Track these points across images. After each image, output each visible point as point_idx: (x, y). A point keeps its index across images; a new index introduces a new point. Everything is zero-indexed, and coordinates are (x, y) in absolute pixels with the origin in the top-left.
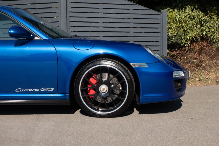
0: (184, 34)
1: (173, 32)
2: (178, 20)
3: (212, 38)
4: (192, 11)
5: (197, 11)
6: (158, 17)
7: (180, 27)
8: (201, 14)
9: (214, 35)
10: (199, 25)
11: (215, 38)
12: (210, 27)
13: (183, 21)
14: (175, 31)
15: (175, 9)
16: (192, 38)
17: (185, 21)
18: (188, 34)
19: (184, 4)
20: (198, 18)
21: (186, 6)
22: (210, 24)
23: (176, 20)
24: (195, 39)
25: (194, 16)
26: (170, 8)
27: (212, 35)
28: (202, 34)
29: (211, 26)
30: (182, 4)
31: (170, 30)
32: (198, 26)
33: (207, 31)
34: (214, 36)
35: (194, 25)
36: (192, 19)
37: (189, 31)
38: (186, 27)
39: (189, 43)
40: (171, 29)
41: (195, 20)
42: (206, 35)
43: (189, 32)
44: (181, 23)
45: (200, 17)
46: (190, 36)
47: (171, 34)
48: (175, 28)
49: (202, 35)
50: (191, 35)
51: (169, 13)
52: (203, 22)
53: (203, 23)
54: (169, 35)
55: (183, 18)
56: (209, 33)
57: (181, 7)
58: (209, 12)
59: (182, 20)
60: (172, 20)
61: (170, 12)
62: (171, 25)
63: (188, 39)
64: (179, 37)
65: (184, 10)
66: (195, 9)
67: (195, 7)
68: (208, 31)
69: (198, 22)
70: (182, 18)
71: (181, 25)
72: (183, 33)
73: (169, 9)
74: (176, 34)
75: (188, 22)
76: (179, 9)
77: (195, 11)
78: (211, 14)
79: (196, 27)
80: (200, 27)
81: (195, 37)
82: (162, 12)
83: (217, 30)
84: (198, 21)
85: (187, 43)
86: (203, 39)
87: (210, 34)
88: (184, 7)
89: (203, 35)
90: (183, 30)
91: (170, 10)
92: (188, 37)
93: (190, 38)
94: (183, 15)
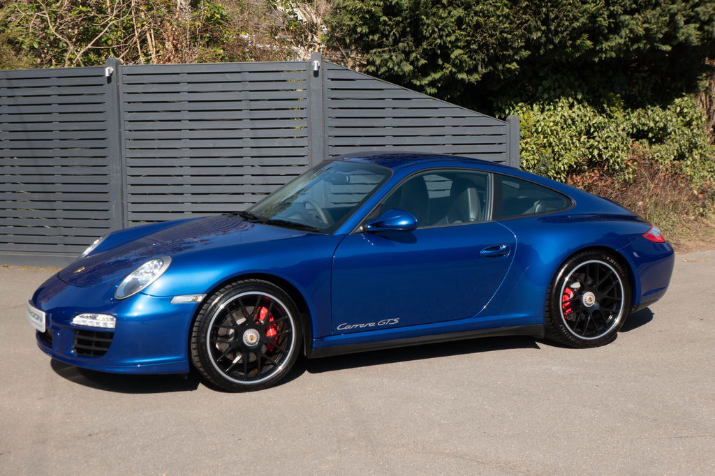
0: (552, 160)
1: (531, 157)
2: (540, 130)
3: (611, 162)
4: (571, 106)
5: (581, 107)
6: (501, 130)
7: (545, 144)
8: (589, 112)
9: (616, 155)
10: (585, 137)
11: (618, 163)
12: (608, 140)
13: (550, 133)
14: (534, 154)
15: (534, 105)
16: (570, 166)
17: (555, 132)
18: (561, 159)
19: (553, 93)
20: (582, 121)
21: (557, 100)
22: (607, 132)
23: (537, 130)
24: (575, 166)
25: (573, 120)
26: (525, 102)
27: (612, 156)
28: (591, 153)
29: (608, 137)
30: (549, 93)
31: (524, 153)
32: (583, 138)
33: (601, 147)
34: (618, 157)
35: (574, 138)
36: (569, 125)
37: (563, 152)
38: (558, 146)
39: (562, 178)
40: (527, 150)
41: (576, 127)
42: (600, 155)
43: (562, 156)
44: (546, 137)
45: (588, 119)
46: (566, 164)
47: (527, 161)
48: (535, 148)
49: (590, 157)
50: (568, 159)
51: (522, 115)
52: (592, 130)
53: (594, 132)
54: (522, 163)
55: (552, 127)
56: (606, 151)
57: (546, 100)
58: (605, 106)
59: (549, 130)
60: (528, 131)
61: (523, 113)
62: (526, 143)
63: (562, 169)
64: (542, 168)
65: (552, 108)
66: (575, 103)
67: (575, 98)
68: (604, 148)
69: (582, 130)
70: (548, 127)
71: (548, 141)
72: (550, 158)
73: (521, 107)
74: (536, 162)
75: (560, 135)
76: (543, 105)
77: (575, 109)
78: (610, 110)
79: (579, 140)
80: (586, 140)
81: (575, 163)
82: (509, 121)
83: (625, 142)
84: (583, 128)
85: (560, 178)
86: (592, 164)
87: (608, 155)
88: (552, 100)
89: (593, 156)
90: (550, 150)
91: (525, 109)
92: (560, 165)
93: (565, 166)
94: (552, 119)
